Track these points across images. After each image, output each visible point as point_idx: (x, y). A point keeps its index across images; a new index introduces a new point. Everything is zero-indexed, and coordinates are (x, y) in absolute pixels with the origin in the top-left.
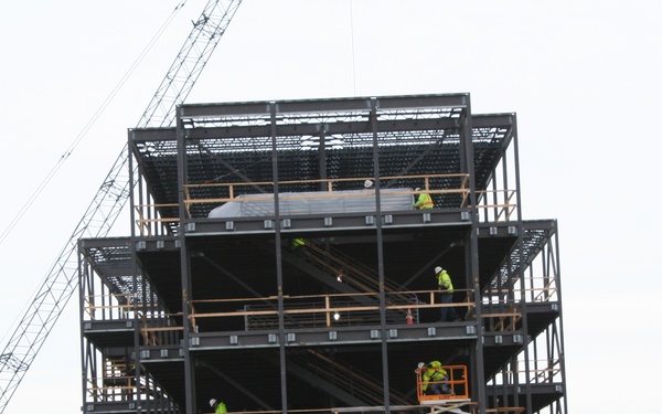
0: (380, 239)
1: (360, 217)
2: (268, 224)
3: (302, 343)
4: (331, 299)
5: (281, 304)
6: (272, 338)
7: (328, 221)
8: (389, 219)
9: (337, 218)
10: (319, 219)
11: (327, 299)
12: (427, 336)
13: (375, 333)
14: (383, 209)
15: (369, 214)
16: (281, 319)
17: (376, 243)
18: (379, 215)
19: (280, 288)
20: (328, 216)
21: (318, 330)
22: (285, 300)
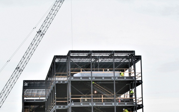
0: (114, 83)
1: (110, 78)
2: (90, 78)
3: (97, 106)
4: (103, 96)
5: (92, 97)
6: (90, 104)
7: (103, 78)
8: (117, 78)
9: (105, 78)
10: (101, 78)
11: (102, 96)
12: (125, 105)
13: (113, 104)
14: (115, 76)
15: (112, 77)
16: (92, 100)
17: (113, 84)
18: (115, 77)
19: (92, 93)
20: (103, 77)
21: (100, 103)
22: (93, 96)
